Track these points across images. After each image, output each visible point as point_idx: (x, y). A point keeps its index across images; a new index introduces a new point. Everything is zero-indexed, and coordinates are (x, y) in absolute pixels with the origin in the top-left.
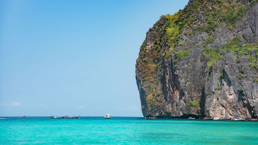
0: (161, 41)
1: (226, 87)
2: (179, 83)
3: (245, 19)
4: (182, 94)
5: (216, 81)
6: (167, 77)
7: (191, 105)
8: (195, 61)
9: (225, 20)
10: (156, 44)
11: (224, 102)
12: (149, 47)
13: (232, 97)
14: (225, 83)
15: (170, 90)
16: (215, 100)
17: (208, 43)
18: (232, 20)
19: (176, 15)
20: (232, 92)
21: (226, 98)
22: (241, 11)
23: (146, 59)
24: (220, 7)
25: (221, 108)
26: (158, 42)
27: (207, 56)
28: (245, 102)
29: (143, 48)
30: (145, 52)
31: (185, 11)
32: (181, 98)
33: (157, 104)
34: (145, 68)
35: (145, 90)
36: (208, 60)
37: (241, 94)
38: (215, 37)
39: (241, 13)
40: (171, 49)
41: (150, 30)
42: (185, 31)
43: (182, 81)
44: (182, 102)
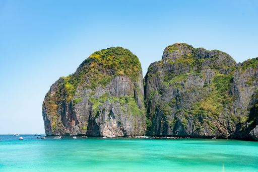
0: (61, 91)
1: (112, 119)
2: (76, 116)
3: (111, 83)
4: (77, 123)
5: (106, 117)
6: (67, 113)
7: (83, 129)
8: (85, 104)
9: (101, 83)
10: (57, 93)
11: (111, 128)
12: (52, 95)
13: (115, 125)
14: (112, 118)
15: (68, 120)
16: (106, 127)
17: (92, 95)
18: (105, 84)
19: (67, 77)
20: (115, 122)
21: (112, 126)
22: (109, 79)
23: (50, 101)
24: (98, 76)
25: (109, 131)
26: (59, 92)
27: (92, 102)
28: (122, 128)
29: (47, 95)
30: (50, 97)
31: (74, 75)
32: (76, 125)
33: (58, 128)
34: (50, 107)
35: (50, 119)
36: (92, 104)
37: (119, 123)
38: (96, 92)
39: (109, 80)
40: (70, 97)
41: (53, 85)
42: (78, 87)
43: (78, 115)
44: (77, 127)
